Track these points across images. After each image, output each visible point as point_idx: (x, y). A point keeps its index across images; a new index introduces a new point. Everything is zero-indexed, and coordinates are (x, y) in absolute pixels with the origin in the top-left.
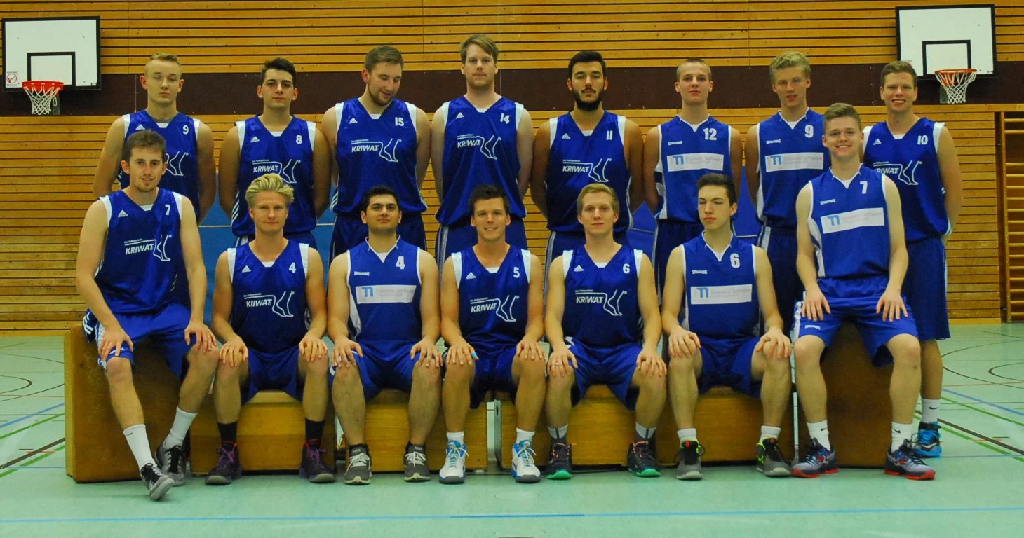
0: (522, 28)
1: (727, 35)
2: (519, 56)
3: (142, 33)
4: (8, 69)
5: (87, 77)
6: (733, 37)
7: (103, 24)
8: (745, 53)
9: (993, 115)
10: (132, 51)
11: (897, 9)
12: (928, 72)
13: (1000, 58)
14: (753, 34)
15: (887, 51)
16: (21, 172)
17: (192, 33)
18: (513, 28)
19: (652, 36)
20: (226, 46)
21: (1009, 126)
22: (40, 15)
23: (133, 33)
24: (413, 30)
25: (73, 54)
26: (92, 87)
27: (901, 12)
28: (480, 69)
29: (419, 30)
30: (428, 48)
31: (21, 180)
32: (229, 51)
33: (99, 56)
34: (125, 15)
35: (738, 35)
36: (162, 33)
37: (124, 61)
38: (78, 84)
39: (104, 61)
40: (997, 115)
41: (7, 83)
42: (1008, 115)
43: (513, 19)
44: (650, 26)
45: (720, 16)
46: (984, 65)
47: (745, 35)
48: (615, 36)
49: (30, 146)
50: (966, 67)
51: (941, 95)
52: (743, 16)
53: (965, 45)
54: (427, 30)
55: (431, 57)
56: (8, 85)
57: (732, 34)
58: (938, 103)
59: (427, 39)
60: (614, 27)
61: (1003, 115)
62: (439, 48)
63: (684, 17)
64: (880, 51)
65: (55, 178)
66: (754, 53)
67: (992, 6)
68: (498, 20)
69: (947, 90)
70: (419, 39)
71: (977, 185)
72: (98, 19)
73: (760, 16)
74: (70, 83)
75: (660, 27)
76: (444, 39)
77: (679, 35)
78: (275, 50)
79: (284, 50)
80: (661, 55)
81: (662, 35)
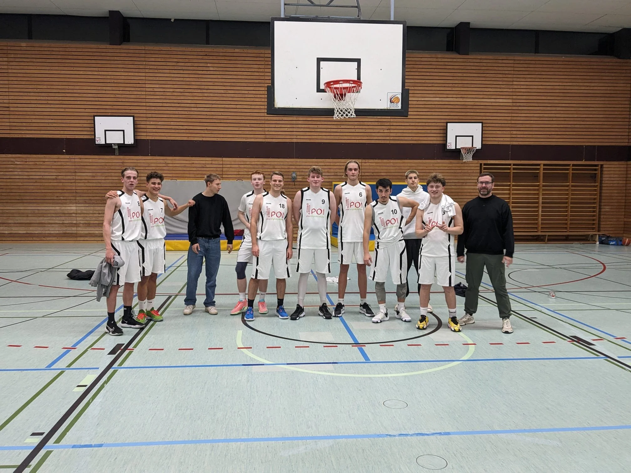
0: (303, 126)
1: (382, 131)
2: (302, 137)
3: (152, 123)
4: (97, 136)
5: (130, 140)
6: (384, 132)
7: (136, 119)
8: (388, 138)
9: (479, 164)
10: (148, 130)
11: (447, 123)
12: (457, 148)
13: (484, 143)
14: (392, 131)
15: (441, 139)
16: (103, 178)
17: (172, 123)
18: (300, 126)
19: (353, 130)
20: (186, 129)
21: (485, 169)
22: (109, 114)
23: (148, 123)
24: (261, 125)
25: (123, 131)
26: (131, 144)
27: (448, 124)
29: (264, 126)
30: (267, 133)
31: (103, 181)
32: (187, 131)
33: (135, 132)
34: (144, 115)
35: (386, 131)
36: (160, 123)
37: (145, 134)
38: (125, 143)
39: (136, 134)
40: (481, 164)
41: (96, 142)
42: (485, 164)
43: (300, 122)
44: (353, 127)
45: (379, 124)
46: (478, 145)
47: (388, 131)
48: (339, 130)
49: (106, 168)
50: (471, 146)
51: (461, 156)
52: (388, 124)
53: (471, 137)
54: (266, 126)
55: (268, 137)
56: (97, 143)
58: (460, 159)
59: (267, 129)
60: (339, 127)
61: (483, 165)
62: (271, 133)
63: (366, 123)
64: (438, 139)
65: (117, 181)
66: (392, 138)
67: (482, 123)
68: (294, 122)
69: (463, 154)
70: (263, 129)
71: (472, 191)
72: (134, 117)
73: (395, 124)
74: (123, 143)
75: (356, 127)
76: (273, 129)
77: (363, 131)
78: (206, 132)
79: (210, 132)
80: (357, 138)
81: (357, 131)
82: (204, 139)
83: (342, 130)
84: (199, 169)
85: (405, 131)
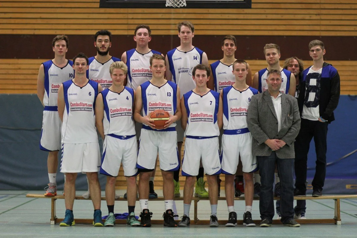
1: (307, 17)
6: (312, 18)
8: (318, 28)
14: (323, 17)
19: (264, 17)
28: (186, 36)
35: (314, 17)
44: (262, 11)
47: (318, 17)
48: (241, 17)
57: (310, 17)
59: (130, 16)
66: (323, 28)
70: (126, 16)
75: (268, 11)
76: (140, 16)
77: (279, 17)
78: (39, 21)
79: (45, 21)
80: (269, 28)
81: (270, 17)
82: (37, 32)
83: (246, 17)
84: (29, 77)
85: (343, 17)
